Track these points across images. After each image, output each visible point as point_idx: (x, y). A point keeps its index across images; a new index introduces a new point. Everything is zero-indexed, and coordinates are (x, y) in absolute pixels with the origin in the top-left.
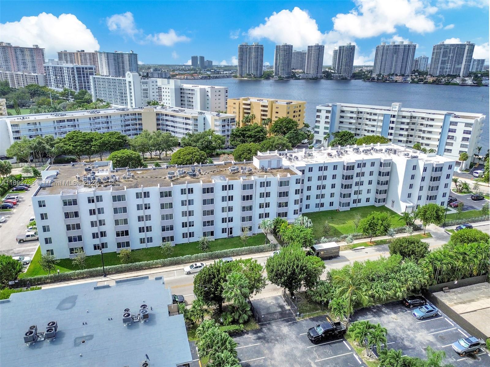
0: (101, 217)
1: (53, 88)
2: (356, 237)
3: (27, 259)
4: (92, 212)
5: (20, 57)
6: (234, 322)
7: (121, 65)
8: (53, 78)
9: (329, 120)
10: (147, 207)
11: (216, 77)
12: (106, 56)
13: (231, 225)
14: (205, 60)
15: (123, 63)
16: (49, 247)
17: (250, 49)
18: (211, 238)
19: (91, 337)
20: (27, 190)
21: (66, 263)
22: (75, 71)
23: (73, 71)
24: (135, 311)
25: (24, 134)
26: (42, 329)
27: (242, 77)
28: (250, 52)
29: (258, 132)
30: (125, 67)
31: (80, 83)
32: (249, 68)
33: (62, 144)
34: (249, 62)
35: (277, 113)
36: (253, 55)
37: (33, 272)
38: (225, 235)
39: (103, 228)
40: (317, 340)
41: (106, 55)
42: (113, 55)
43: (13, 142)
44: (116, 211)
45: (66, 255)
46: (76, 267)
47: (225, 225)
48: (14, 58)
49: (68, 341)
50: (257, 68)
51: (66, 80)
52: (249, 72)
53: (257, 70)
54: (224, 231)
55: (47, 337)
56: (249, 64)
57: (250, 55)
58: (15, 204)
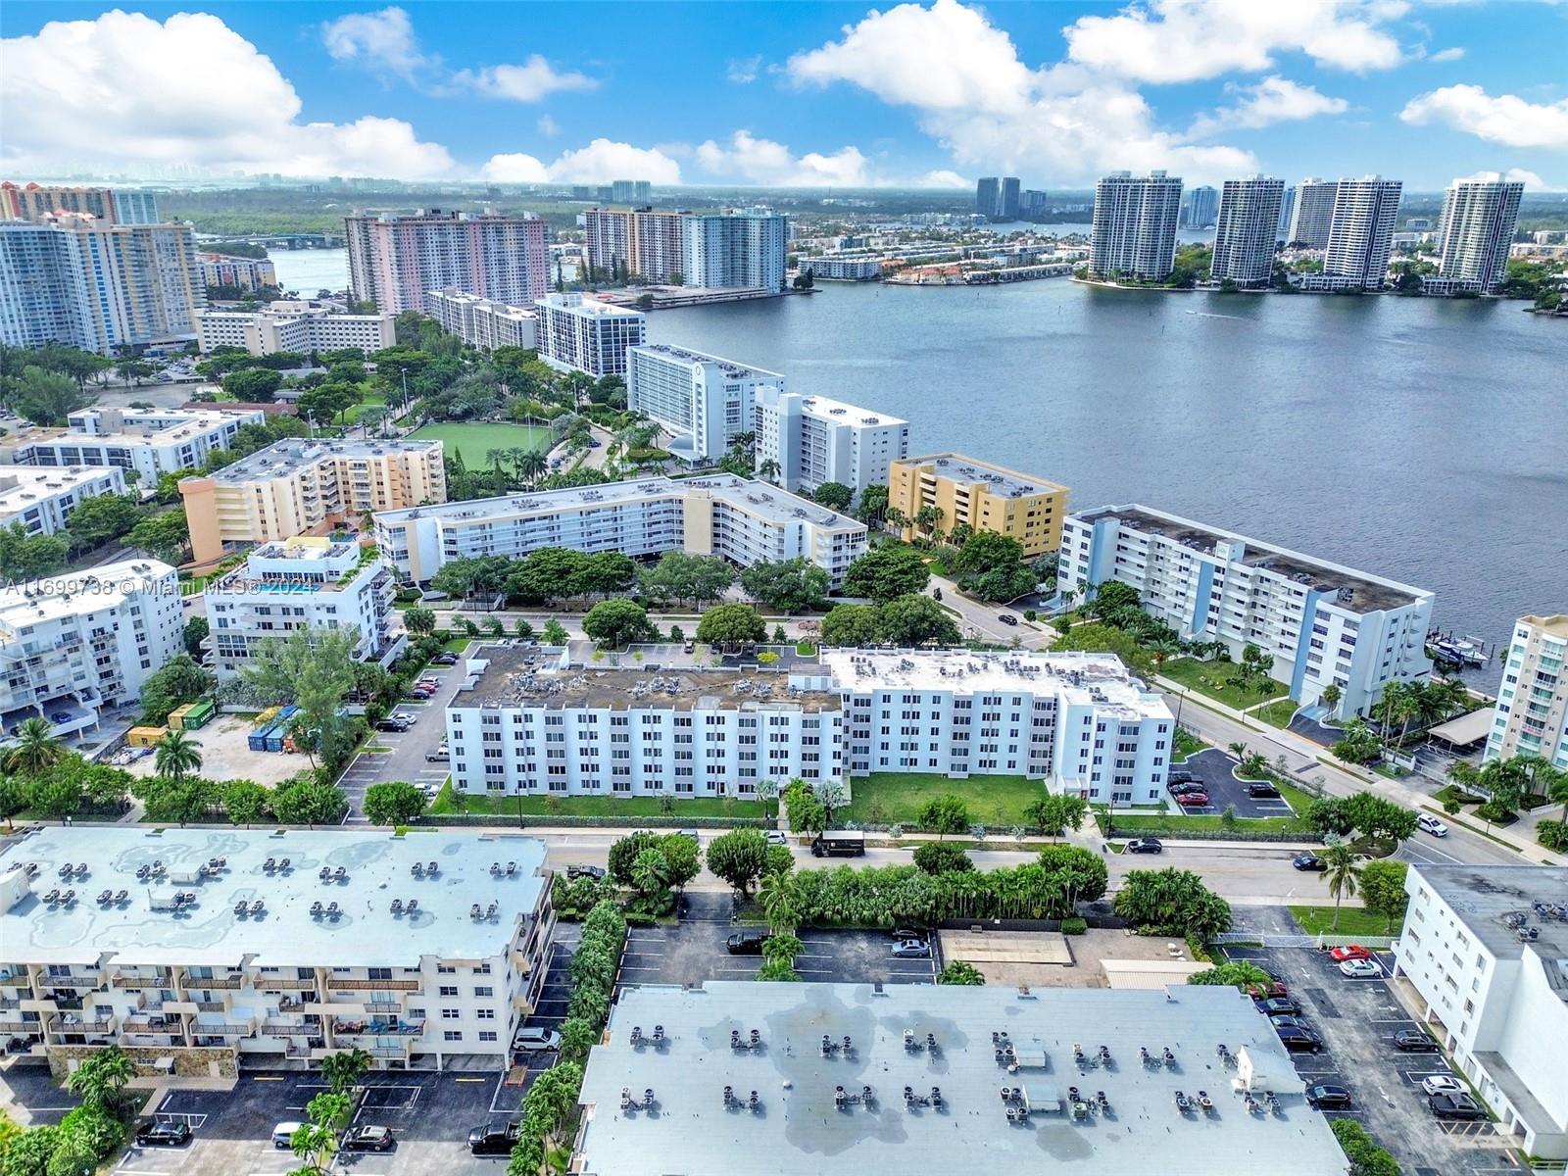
0: (531, 743)
1: (549, 359)
2: (907, 829)
3: (434, 788)
4: (518, 736)
5: (493, 247)
6: (649, 911)
7: (740, 249)
8: (552, 335)
9: (1086, 553)
10: (593, 736)
11: (1020, 274)
12: (702, 228)
13: (721, 778)
14: (1023, 188)
15: (745, 244)
16: (462, 776)
17: (1135, 191)
18: (685, 795)
19: (461, 881)
20: (453, 663)
21: (479, 801)
22: (599, 329)
23: (594, 329)
24: (504, 866)
25: (463, 546)
26: (425, 867)
27: (1101, 276)
28: (1134, 201)
29: (904, 572)
30: (750, 256)
31: (607, 356)
32: (1128, 251)
33: (519, 575)
34: (1130, 231)
35: (986, 513)
36: (1144, 210)
37: (440, 808)
38: (712, 793)
39: (532, 759)
40: (734, 950)
41: (702, 224)
42: (719, 223)
43: (444, 560)
44: (549, 737)
45: (483, 790)
46: (489, 809)
47: (712, 777)
48: (480, 250)
49: (443, 880)
50: (1154, 251)
51: (579, 345)
52: (1126, 265)
53: (1153, 258)
54: (710, 785)
55: (429, 873)
56: (1129, 239)
57: (1133, 212)
58: (432, 691)
